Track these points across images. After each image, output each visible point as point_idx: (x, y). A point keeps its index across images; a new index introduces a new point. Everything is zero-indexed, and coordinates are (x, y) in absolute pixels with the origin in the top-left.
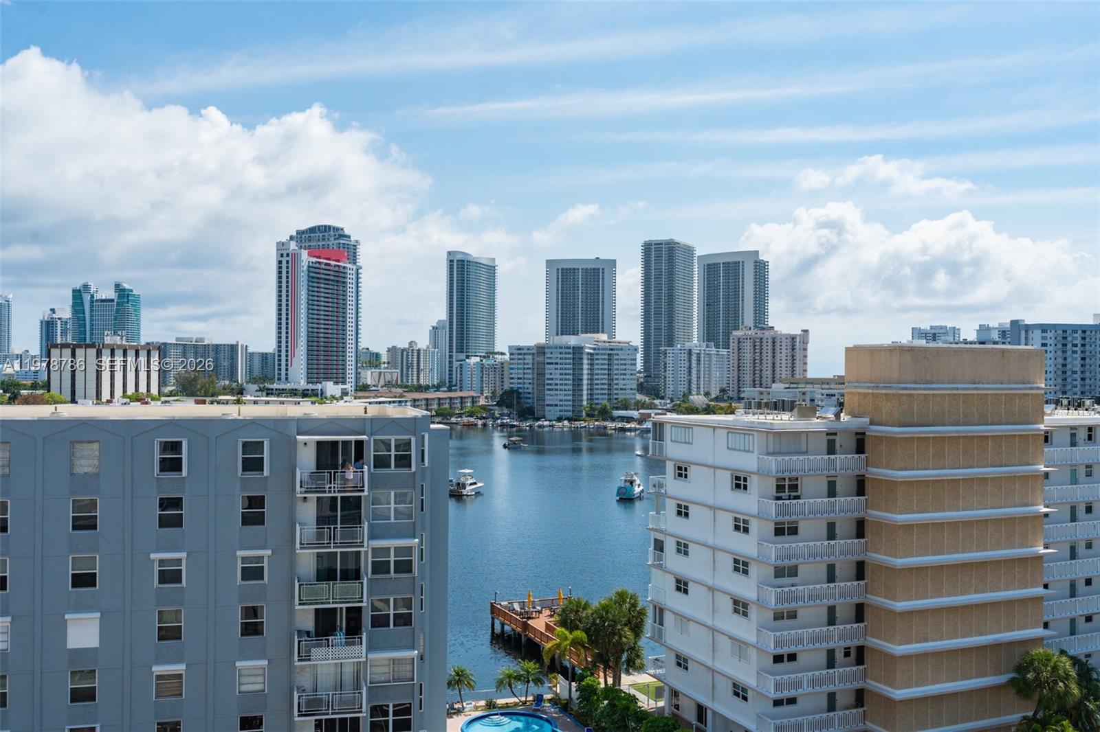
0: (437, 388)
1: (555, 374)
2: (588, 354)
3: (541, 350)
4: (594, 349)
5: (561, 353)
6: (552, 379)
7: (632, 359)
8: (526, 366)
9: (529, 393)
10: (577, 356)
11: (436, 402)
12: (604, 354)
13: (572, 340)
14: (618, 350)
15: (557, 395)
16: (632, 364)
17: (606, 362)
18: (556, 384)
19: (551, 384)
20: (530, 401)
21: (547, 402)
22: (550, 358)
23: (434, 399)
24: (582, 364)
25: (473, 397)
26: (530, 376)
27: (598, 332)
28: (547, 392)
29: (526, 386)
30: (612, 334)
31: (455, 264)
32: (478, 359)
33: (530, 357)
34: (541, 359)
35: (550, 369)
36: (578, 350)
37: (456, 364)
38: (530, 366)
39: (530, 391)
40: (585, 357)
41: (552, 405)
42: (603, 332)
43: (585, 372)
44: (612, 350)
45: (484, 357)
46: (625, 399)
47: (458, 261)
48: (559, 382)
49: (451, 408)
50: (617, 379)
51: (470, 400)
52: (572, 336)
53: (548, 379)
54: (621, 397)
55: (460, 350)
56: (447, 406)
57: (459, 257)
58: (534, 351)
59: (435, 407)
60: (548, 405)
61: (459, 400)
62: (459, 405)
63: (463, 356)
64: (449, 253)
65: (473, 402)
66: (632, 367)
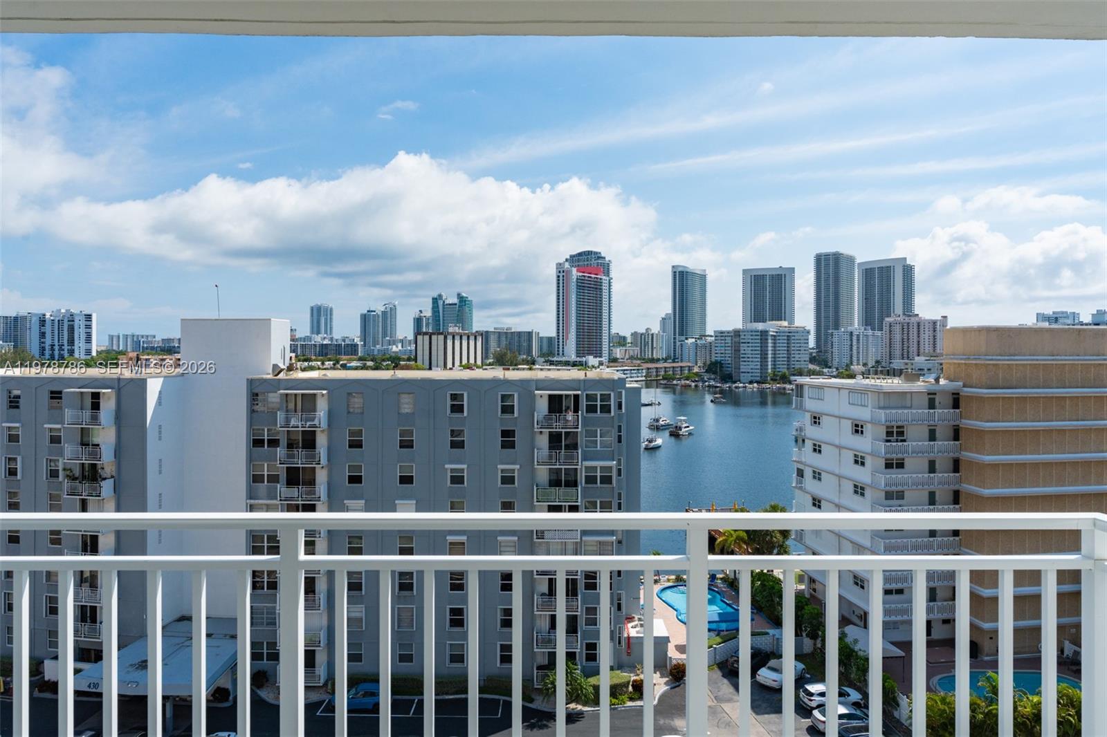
0: (665, 360)
1: (748, 350)
2: (772, 335)
3: (737, 333)
4: (777, 332)
5: (752, 335)
6: (745, 354)
7: (805, 339)
8: (727, 345)
9: (729, 364)
10: (763, 337)
11: (663, 370)
12: (784, 336)
13: (760, 326)
14: (794, 332)
15: (749, 365)
16: (805, 343)
17: (786, 341)
18: (748, 358)
19: (744, 358)
20: (730, 369)
21: (741, 370)
22: (744, 339)
23: (661, 368)
24: (767, 343)
25: (689, 367)
26: (730, 352)
27: (781, 320)
28: (741, 363)
29: (726, 359)
30: (791, 321)
31: (677, 273)
32: (694, 340)
33: (730, 338)
34: (737, 339)
35: (743, 347)
36: (764, 334)
37: (678, 344)
38: (730, 345)
39: (730, 362)
40: (770, 338)
41: (745, 372)
42: (785, 320)
43: (770, 348)
44: (790, 332)
45: (698, 339)
46: (800, 368)
47: (679, 272)
48: (750, 356)
49: (673, 374)
50: (794, 354)
51: (687, 369)
52: (760, 324)
53: (743, 354)
54: (797, 367)
55: (681, 334)
56: (671, 372)
57: (680, 269)
58: (732, 334)
59: (663, 373)
60: (742, 372)
61: (679, 369)
62: (679, 372)
63: (683, 338)
64: (673, 267)
65: (689, 370)
66: (805, 345)
